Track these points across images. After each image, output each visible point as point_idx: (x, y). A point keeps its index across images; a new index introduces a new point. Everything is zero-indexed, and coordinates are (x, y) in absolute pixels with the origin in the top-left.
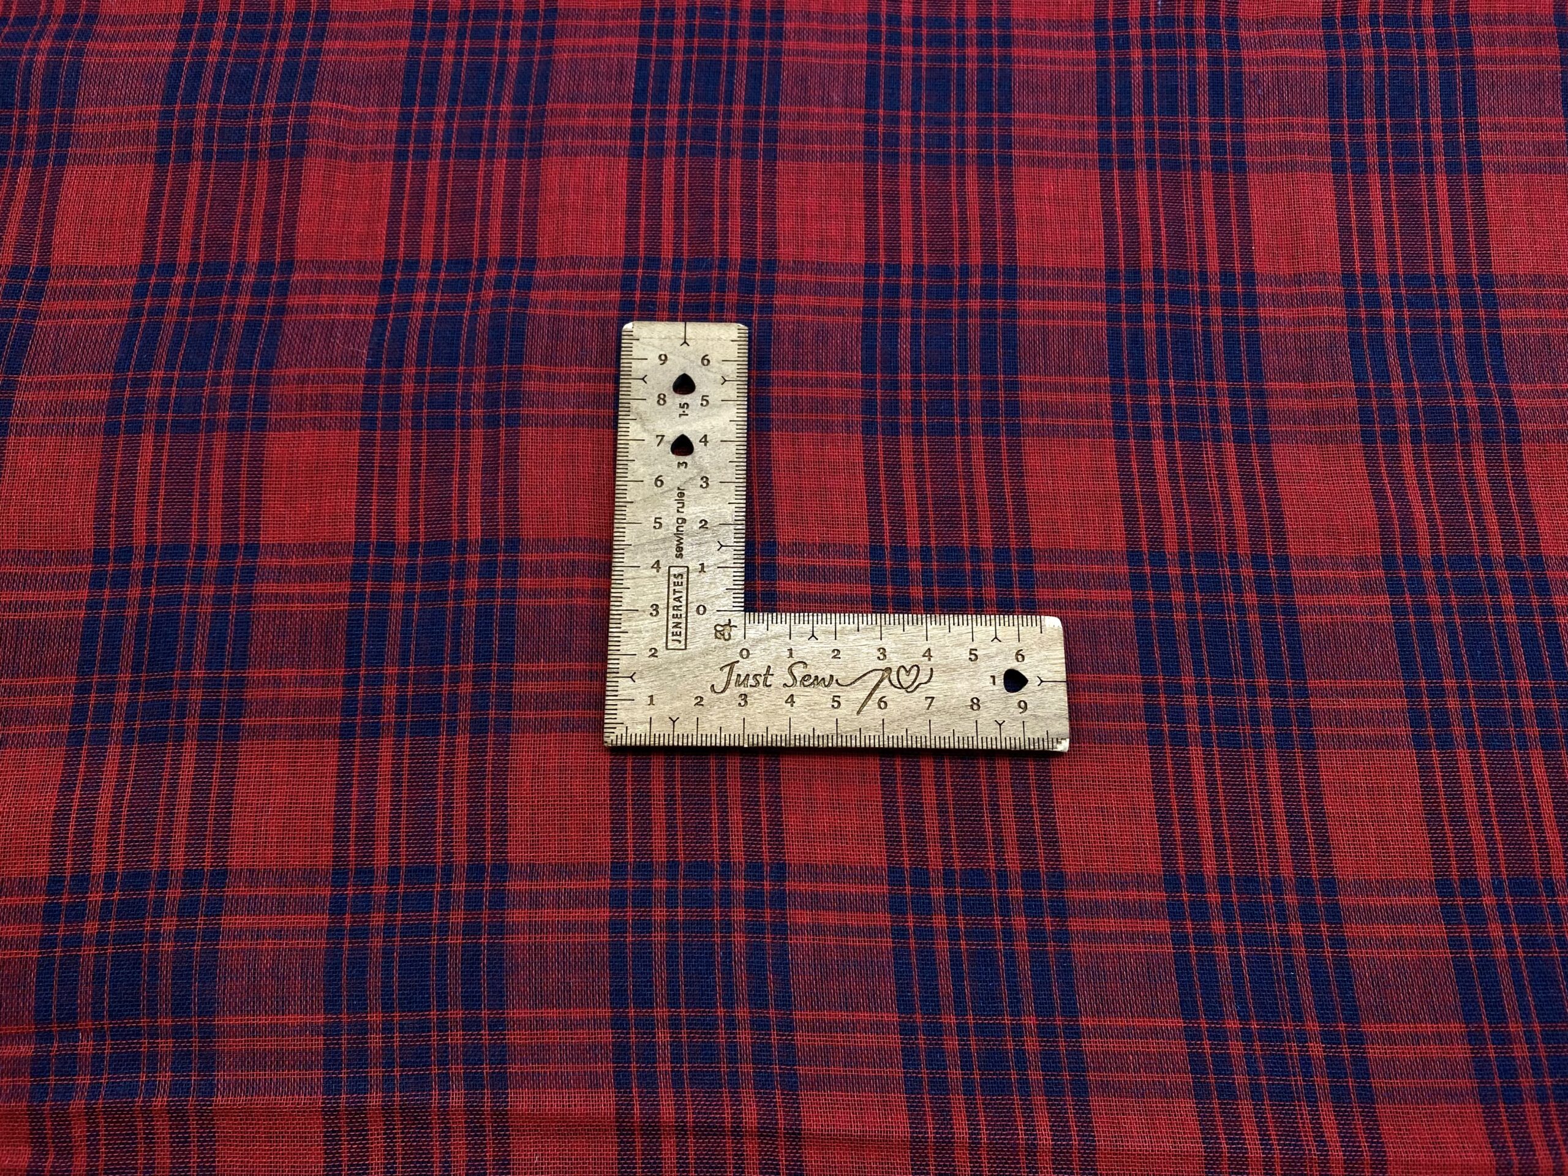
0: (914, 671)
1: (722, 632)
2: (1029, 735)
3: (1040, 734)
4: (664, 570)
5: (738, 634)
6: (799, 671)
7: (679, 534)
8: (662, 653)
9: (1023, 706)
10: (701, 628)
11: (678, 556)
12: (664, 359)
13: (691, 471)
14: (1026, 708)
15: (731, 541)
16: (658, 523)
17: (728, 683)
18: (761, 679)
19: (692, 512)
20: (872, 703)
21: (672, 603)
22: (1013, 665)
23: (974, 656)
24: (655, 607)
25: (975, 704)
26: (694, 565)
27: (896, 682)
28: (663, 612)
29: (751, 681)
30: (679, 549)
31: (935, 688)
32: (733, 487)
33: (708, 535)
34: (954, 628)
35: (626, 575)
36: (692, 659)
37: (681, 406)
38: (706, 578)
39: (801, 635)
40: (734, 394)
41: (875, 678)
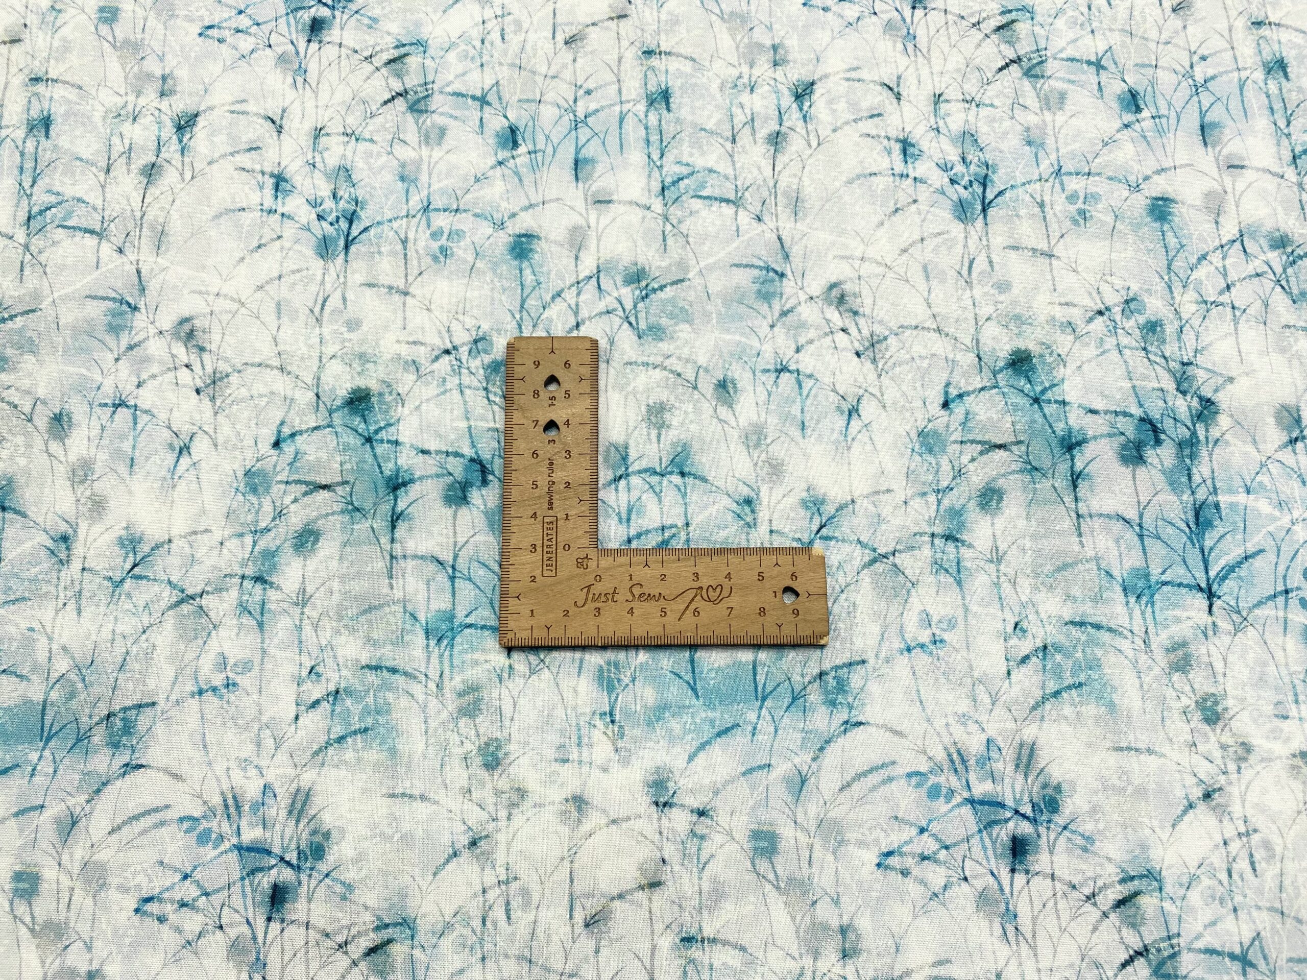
0: (719, 589)
1: (581, 563)
2: (800, 633)
3: (809, 632)
4: (540, 518)
5: (592, 564)
6: (637, 591)
7: (550, 493)
8: (539, 578)
9: (796, 612)
10: (567, 562)
11: (551, 508)
12: (537, 364)
13: (558, 446)
14: (798, 614)
15: (587, 497)
16: (535, 485)
17: (586, 600)
18: (610, 597)
19: (560, 476)
20: (689, 613)
21: (546, 543)
22: (789, 583)
23: (761, 577)
24: (534, 546)
25: (762, 611)
26: (561, 515)
27: (705, 597)
28: (539, 549)
29: (603, 599)
30: (551, 503)
31: (734, 601)
32: (588, 457)
33: (571, 493)
34: (747, 558)
35: (513, 523)
36: (560, 582)
37: (550, 399)
38: (570, 524)
39: (638, 564)
40: (588, 391)
41: (690, 594)
